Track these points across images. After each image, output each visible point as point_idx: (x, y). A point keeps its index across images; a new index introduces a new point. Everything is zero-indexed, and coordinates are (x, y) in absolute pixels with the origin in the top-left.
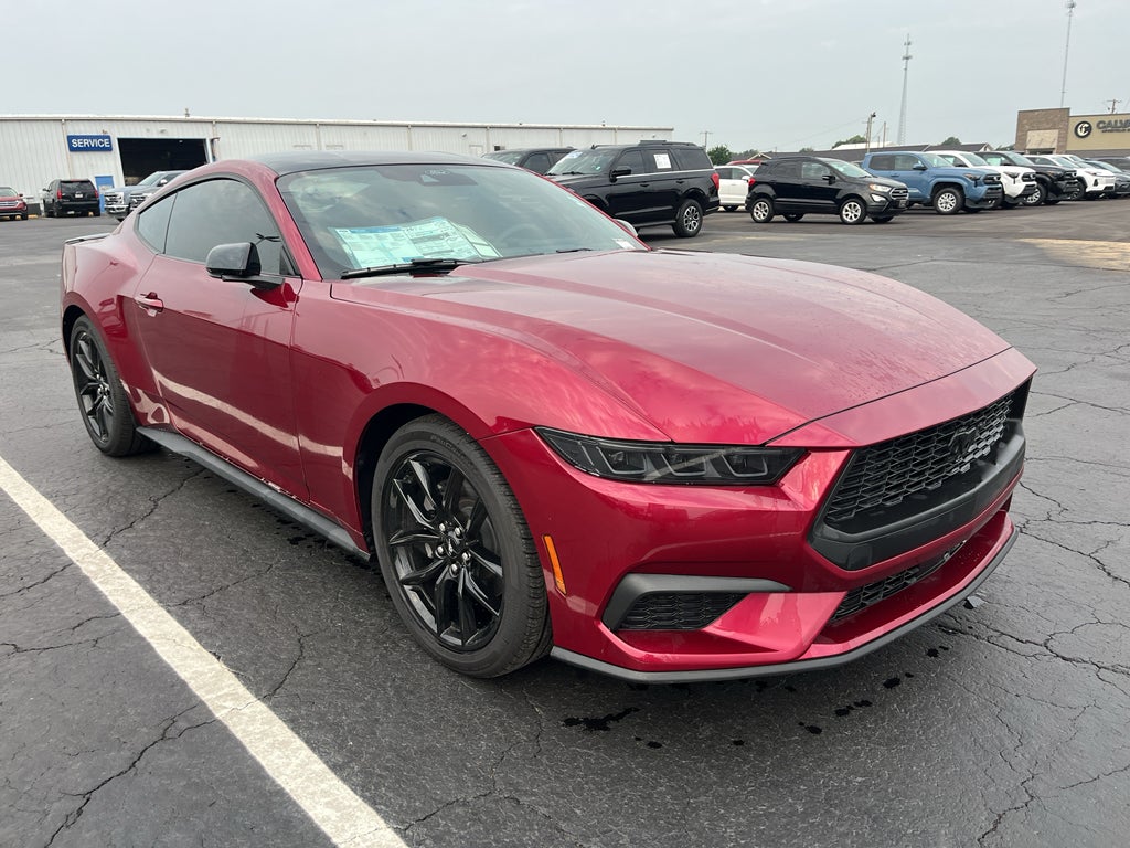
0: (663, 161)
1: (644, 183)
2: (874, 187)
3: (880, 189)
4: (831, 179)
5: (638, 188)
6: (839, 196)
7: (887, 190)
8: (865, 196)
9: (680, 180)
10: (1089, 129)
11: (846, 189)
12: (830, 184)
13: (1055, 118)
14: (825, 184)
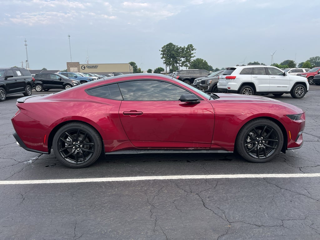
0: (19, 73)
1: (16, 80)
2: (73, 81)
3: (75, 82)
4: (60, 79)
5: (14, 82)
6: (64, 84)
7: (77, 82)
8: (71, 84)
9: (25, 79)
10: (84, 67)
11: (65, 82)
12: (60, 80)
13: (76, 65)
14: (59, 81)
